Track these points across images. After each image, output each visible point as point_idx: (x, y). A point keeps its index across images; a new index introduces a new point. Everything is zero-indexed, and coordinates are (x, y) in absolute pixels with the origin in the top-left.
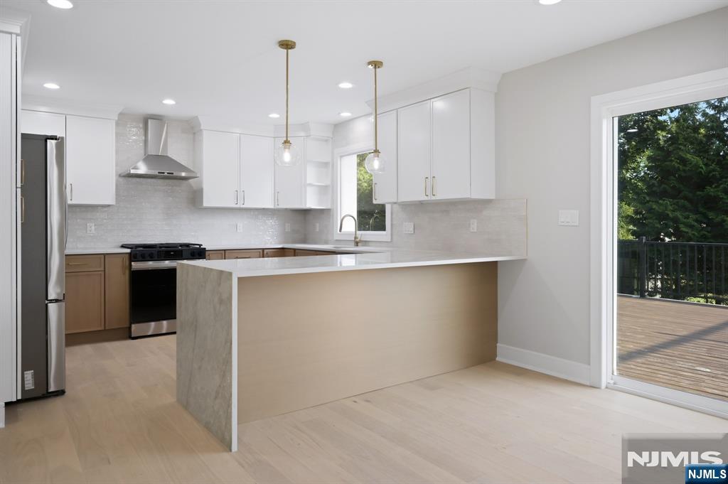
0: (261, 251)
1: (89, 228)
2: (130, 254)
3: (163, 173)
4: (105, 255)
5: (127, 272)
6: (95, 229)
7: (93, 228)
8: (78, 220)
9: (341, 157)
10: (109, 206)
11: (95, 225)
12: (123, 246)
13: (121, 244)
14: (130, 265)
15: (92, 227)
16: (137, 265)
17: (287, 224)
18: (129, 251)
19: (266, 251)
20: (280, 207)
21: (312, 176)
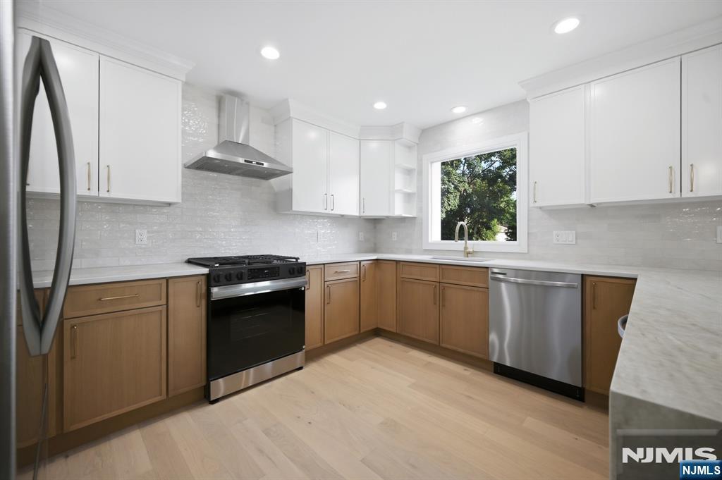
0: (358, 263)
1: (138, 237)
2: (208, 276)
3: (251, 162)
4: (167, 279)
5: (204, 302)
6: (148, 238)
7: (145, 237)
8: (122, 225)
9: (432, 163)
10: (169, 204)
11: (148, 232)
12: (190, 262)
13: (186, 258)
14: (209, 293)
15: (143, 236)
16: (218, 292)
17: (360, 234)
18: (206, 271)
19: (362, 263)
20: (365, 214)
21: (399, 182)
